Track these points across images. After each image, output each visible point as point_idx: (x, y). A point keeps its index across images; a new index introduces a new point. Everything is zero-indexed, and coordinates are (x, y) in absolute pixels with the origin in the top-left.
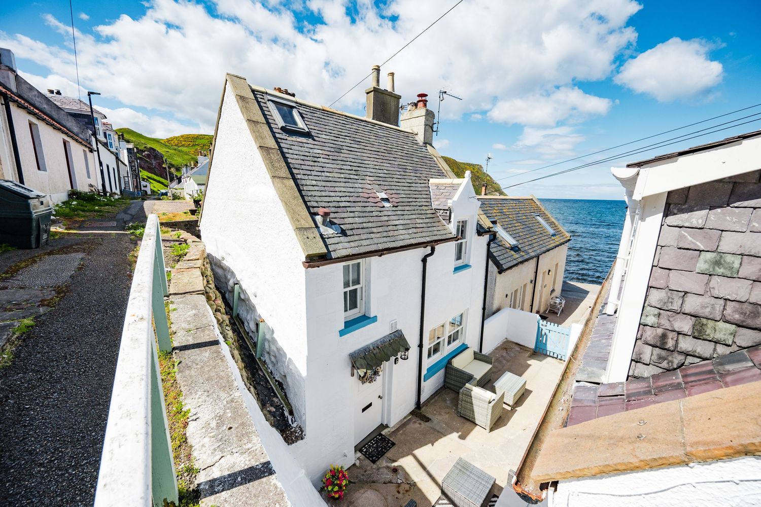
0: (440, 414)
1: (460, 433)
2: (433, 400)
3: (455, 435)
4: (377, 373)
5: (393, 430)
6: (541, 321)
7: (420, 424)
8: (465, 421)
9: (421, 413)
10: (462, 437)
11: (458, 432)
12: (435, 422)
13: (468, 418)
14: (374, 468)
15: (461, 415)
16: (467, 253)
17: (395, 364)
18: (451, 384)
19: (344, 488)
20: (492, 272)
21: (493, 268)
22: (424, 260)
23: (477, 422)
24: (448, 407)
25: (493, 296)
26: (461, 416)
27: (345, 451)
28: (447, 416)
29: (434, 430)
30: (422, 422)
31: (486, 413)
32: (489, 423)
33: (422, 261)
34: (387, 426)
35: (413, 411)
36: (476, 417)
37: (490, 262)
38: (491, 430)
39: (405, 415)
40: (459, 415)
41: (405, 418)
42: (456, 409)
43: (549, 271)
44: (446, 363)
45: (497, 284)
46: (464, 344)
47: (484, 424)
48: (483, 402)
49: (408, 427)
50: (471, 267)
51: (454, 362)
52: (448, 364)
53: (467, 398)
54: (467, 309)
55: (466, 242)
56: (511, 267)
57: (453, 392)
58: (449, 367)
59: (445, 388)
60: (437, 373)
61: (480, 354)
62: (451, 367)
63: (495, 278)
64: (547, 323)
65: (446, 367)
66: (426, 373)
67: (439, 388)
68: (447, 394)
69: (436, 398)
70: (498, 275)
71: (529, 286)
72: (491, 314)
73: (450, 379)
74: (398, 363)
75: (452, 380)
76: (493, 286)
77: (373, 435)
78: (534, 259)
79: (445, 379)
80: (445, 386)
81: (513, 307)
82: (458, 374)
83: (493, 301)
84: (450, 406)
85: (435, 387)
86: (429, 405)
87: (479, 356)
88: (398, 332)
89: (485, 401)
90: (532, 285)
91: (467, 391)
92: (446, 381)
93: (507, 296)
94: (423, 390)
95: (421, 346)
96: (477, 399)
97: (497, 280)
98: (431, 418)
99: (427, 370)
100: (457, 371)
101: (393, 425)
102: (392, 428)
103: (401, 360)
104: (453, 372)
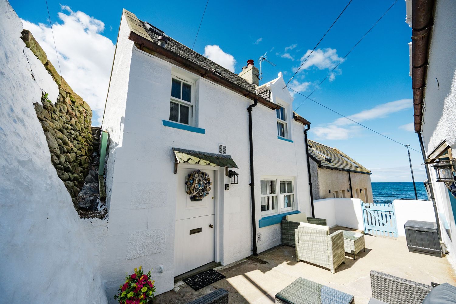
0: (278, 260)
4: (205, 190)
5: (225, 268)
6: (364, 204)
7: (255, 265)
9: (258, 259)
12: (272, 264)
13: (308, 260)
14: (195, 294)
15: (300, 259)
16: (288, 132)
17: (226, 189)
19: (142, 296)
20: (314, 167)
21: (313, 164)
22: (249, 109)
23: (317, 262)
24: (286, 256)
25: (317, 186)
26: (301, 261)
27: (162, 266)
31: (326, 247)
32: (331, 259)
33: (247, 109)
34: (220, 264)
35: (249, 257)
36: (315, 256)
37: (310, 160)
38: (336, 271)
39: (241, 259)
40: (298, 260)
43: (361, 190)
44: (281, 219)
45: (319, 176)
46: (297, 211)
47: (325, 263)
48: (321, 235)
49: (242, 266)
50: (292, 142)
51: (288, 218)
52: (283, 220)
53: (303, 236)
54: (295, 178)
55: (286, 124)
56: (328, 168)
57: (290, 247)
58: (284, 222)
59: (283, 246)
60: (272, 225)
61: (313, 219)
62: (286, 222)
63: (316, 171)
64: (370, 205)
65: (282, 223)
66: (261, 219)
67: (277, 245)
68: (285, 249)
69: (274, 250)
70: (319, 169)
71: (348, 194)
72: (318, 198)
73: (286, 234)
74: (228, 190)
75: (288, 235)
76: (316, 178)
77: (203, 269)
78: (346, 173)
79: (282, 236)
80: (284, 244)
81: (336, 197)
82: (293, 227)
83: (318, 190)
84: (289, 255)
85: (272, 241)
86: (266, 254)
87: (312, 220)
88: (227, 156)
89: (322, 233)
90: (349, 194)
91: (302, 228)
92: (283, 237)
93: (330, 191)
94: (259, 238)
95: (252, 185)
96: (313, 233)
97: (318, 171)
98: (268, 262)
99: (262, 218)
100: (292, 224)
101: (226, 265)
102: (225, 266)
103: (231, 186)
104: (288, 226)
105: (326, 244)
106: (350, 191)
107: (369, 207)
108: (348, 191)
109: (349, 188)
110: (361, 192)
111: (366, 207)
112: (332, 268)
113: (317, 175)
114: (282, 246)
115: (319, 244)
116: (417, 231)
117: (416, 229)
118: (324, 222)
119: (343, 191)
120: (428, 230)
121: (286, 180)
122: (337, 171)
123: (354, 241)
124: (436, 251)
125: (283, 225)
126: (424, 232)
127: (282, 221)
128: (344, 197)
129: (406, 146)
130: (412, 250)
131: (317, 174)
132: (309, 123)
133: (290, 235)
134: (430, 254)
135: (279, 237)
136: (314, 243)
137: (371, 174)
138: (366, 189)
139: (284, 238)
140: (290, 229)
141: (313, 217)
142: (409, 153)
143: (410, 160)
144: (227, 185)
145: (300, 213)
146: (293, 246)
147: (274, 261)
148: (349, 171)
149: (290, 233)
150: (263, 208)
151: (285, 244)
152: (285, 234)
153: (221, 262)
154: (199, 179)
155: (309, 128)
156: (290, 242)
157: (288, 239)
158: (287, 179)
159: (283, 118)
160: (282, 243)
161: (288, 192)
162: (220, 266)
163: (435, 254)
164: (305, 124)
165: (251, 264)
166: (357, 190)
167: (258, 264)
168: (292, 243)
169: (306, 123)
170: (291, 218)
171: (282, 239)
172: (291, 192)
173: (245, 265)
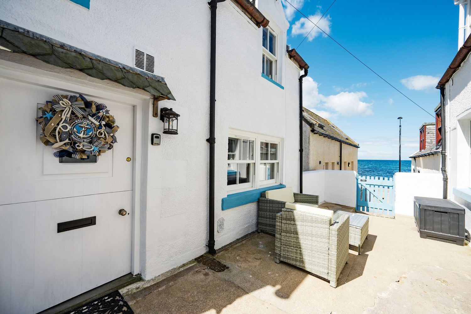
0: (246, 261)
1: (278, 287)
2: (239, 244)
3: (269, 291)
5: (148, 285)
7: (206, 274)
8: (288, 269)
9: (214, 259)
10: (284, 294)
11: (274, 286)
12: (235, 272)
13: (293, 263)
15: (282, 259)
17: (152, 144)
18: (266, 225)
21: (306, 127)
22: (212, 5)
23: (308, 268)
24: (260, 252)
25: (308, 155)
26: (282, 262)
28: (257, 263)
29: (230, 283)
30: (211, 272)
31: (327, 245)
32: (334, 265)
33: (209, 3)
34: (139, 278)
35: (202, 256)
36: (306, 258)
38: (339, 282)
39: (185, 262)
40: (278, 261)
41: (184, 265)
42: (274, 254)
43: (349, 163)
44: (258, 196)
45: (311, 143)
46: (281, 184)
47: (322, 270)
48: (319, 225)
49: (180, 280)
50: (283, 88)
51: (269, 194)
52: (261, 197)
53: (289, 224)
54: (283, 139)
55: (276, 61)
56: (321, 134)
57: (268, 236)
58: (262, 200)
59: (259, 233)
60: (245, 205)
61: (300, 195)
62: (264, 200)
63: (308, 136)
64: (366, 178)
65: (258, 202)
66: (226, 197)
67: (250, 232)
68: (260, 238)
69: (244, 242)
70: (311, 134)
71: (336, 167)
72: (308, 170)
73: (264, 217)
74: (158, 144)
75: (267, 218)
76: (308, 145)
77: (94, 295)
78: (338, 143)
79: (258, 219)
80: (259, 231)
81: (326, 169)
82: (275, 207)
83: (308, 160)
84: (264, 250)
85: (242, 228)
86: (230, 249)
87: (300, 197)
88: (155, 76)
89: (322, 222)
90: (339, 166)
91: (289, 211)
92: (260, 221)
93: (320, 162)
94: (221, 225)
95: (211, 141)
96: (306, 221)
97: (310, 136)
98: (229, 266)
99: (228, 195)
100: (272, 203)
101: (153, 277)
102: (149, 281)
103: (164, 137)
104: (267, 207)
105: (327, 241)
106: (339, 163)
107: (366, 181)
108: (338, 164)
109: (339, 161)
110: (349, 166)
111: (361, 180)
112: (333, 278)
113: (309, 142)
114: (256, 233)
115: (314, 239)
116: (436, 211)
117: (436, 209)
118: (316, 199)
119: (333, 163)
120: (453, 211)
121: (270, 142)
122: (330, 140)
123: (360, 228)
124: (458, 237)
125: (260, 204)
126: (447, 213)
127: (259, 199)
128: (333, 169)
129: (399, 118)
130: (424, 235)
131: (309, 140)
132: (306, 67)
133: (269, 218)
134: (448, 241)
135: (254, 221)
136: (306, 237)
137: (359, 147)
138: (352, 162)
139: (260, 223)
140: (269, 210)
141: (300, 193)
142: (400, 126)
143: (401, 133)
144: (154, 136)
145: (285, 187)
146: (272, 234)
147: (239, 265)
148: (341, 142)
149: (269, 216)
150: (231, 181)
151: (261, 230)
152: (262, 217)
153: (142, 274)
154: (73, 113)
155: (306, 74)
156: (268, 228)
157: (265, 224)
158: (270, 140)
159: (272, 50)
160: (257, 229)
161: (271, 159)
162: (139, 281)
163: (455, 241)
164: (301, 68)
165: (200, 272)
166: (345, 163)
167: (210, 273)
168: (271, 230)
169: (303, 65)
170: (272, 195)
171: (258, 223)
172: (276, 159)
173: (186, 277)
